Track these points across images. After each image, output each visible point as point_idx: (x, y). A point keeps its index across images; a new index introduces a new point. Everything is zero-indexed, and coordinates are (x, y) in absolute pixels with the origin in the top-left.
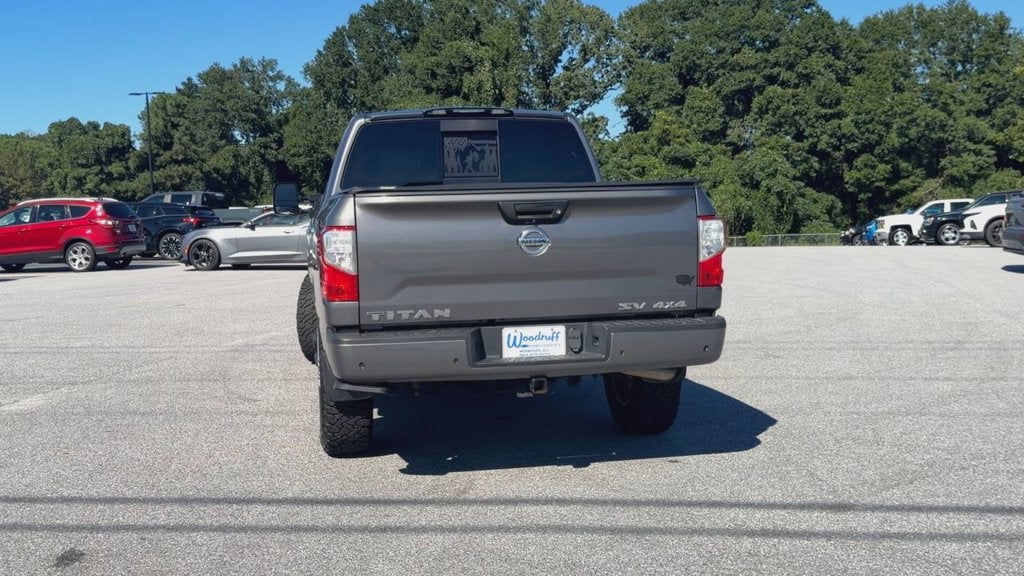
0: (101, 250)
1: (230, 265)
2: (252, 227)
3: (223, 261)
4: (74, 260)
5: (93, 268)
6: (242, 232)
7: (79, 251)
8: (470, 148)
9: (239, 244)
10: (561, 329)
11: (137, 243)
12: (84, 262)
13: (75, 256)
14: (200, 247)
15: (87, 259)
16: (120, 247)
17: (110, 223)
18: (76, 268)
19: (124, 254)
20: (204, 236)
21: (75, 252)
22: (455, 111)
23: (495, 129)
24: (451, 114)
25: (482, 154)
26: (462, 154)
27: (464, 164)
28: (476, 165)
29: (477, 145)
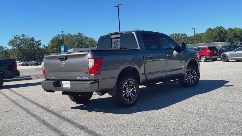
0: (207, 57)
1: (235, 60)
2: (235, 51)
3: (229, 59)
4: (202, 60)
5: (206, 61)
6: (233, 52)
7: (203, 57)
8: (116, 41)
9: (232, 55)
10: (70, 82)
11: (217, 55)
12: (204, 60)
13: (202, 59)
14: (224, 56)
15: (204, 59)
16: (211, 57)
17: (209, 51)
18: (202, 61)
19: (212, 58)
20: (225, 54)
21: (202, 58)
22: (113, 33)
23: (119, 36)
24: (112, 34)
25: (118, 42)
26: (115, 43)
27: (115, 45)
28: (117, 45)
29: (117, 40)
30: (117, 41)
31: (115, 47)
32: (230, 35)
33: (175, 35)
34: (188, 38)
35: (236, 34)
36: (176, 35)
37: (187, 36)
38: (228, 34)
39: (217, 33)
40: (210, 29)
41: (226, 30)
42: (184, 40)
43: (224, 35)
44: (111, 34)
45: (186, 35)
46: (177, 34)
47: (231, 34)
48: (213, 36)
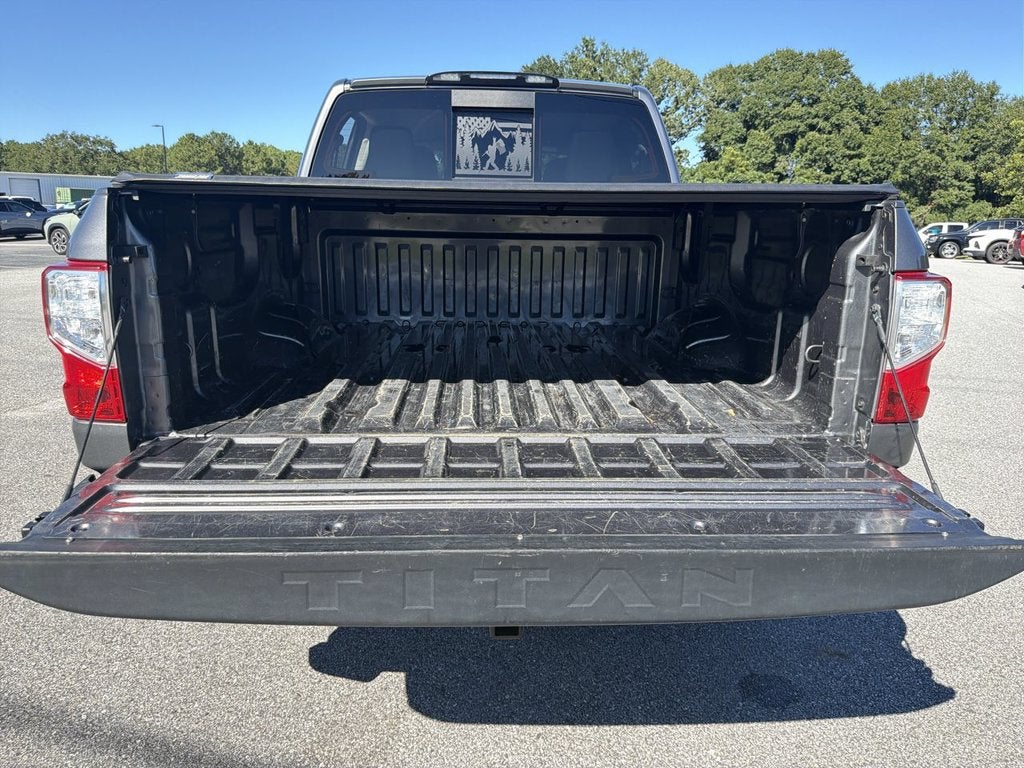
8: (494, 134)
22: (473, 76)
23: (532, 105)
24: (467, 81)
25: (510, 143)
26: (482, 142)
27: (485, 159)
28: (501, 160)
29: (504, 129)
30: (506, 135)
31: (486, 171)
32: (253, 163)
33: (72, 138)
34: (121, 154)
35: (269, 162)
36: (77, 139)
37: (118, 150)
38: (247, 161)
39: (214, 152)
40: (192, 137)
41: (242, 146)
42: (109, 162)
43: (236, 162)
44: (456, 78)
45: (112, 146)
46: (77, 137)
47: (257, 160)
48: (205, 160)
